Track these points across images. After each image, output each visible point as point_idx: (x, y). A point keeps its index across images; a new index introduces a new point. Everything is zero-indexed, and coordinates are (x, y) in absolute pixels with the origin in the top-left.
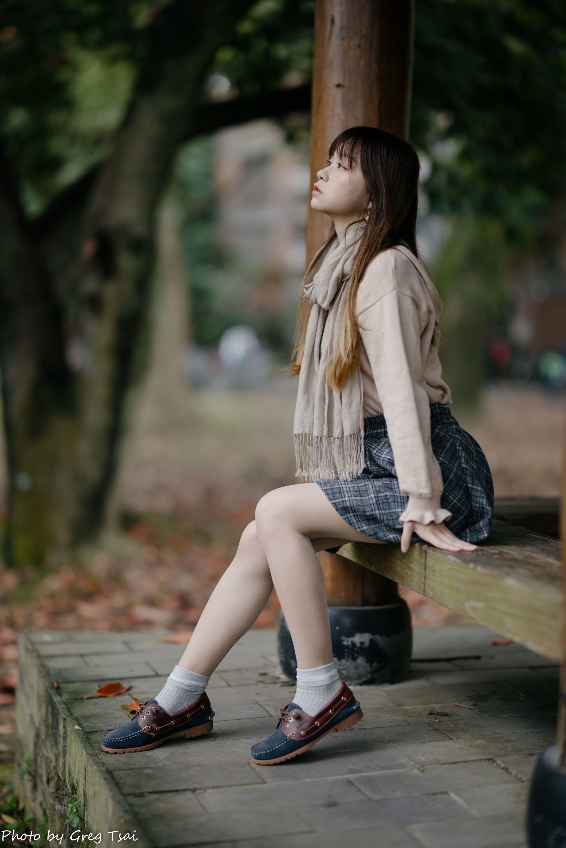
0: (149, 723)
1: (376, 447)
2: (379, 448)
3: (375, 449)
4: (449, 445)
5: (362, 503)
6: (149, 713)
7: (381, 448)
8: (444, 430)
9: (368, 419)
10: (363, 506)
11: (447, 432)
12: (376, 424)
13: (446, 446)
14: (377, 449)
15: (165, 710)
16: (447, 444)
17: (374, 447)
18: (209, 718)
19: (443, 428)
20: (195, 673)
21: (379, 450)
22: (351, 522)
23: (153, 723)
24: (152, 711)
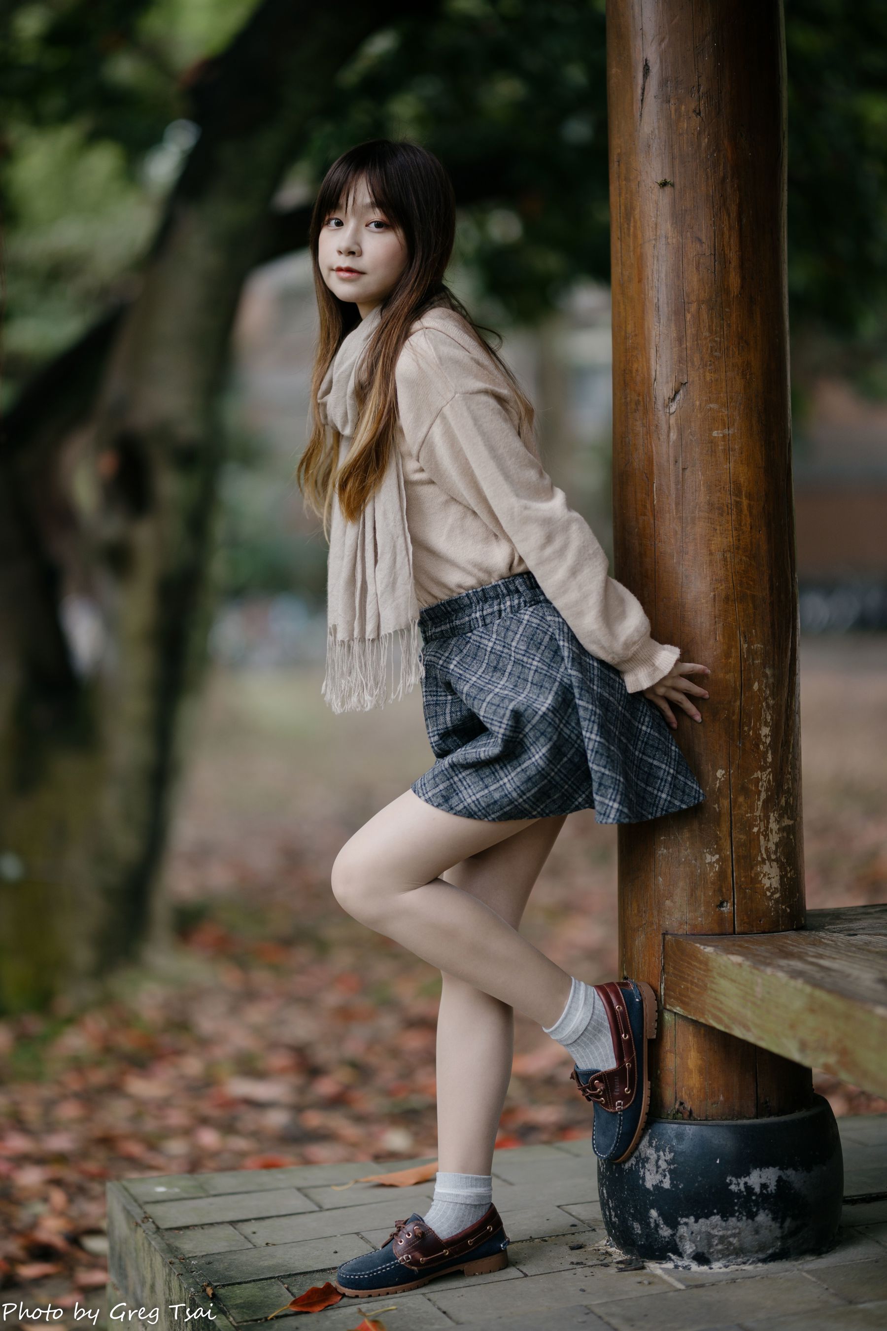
0: (409, 1250)
1: (443, 655)
2: (446, 654)
3: (440, 659)
4: (548, 639)
6: (409, 1235)
7: (450, 654)
8: (538, 615)
9: (425, 611)
11: (542, 617)
12: (437, 617)
13: (542, 640)
14: (443, 658)
15: (434, 1232)
16: (544, 638)
17: (439, 655)
18: (502, 1246)
19: (535, 612)
20: (470, 1175)
21: (447, 657)
23: (416, 1251)
24: (414, 1232)
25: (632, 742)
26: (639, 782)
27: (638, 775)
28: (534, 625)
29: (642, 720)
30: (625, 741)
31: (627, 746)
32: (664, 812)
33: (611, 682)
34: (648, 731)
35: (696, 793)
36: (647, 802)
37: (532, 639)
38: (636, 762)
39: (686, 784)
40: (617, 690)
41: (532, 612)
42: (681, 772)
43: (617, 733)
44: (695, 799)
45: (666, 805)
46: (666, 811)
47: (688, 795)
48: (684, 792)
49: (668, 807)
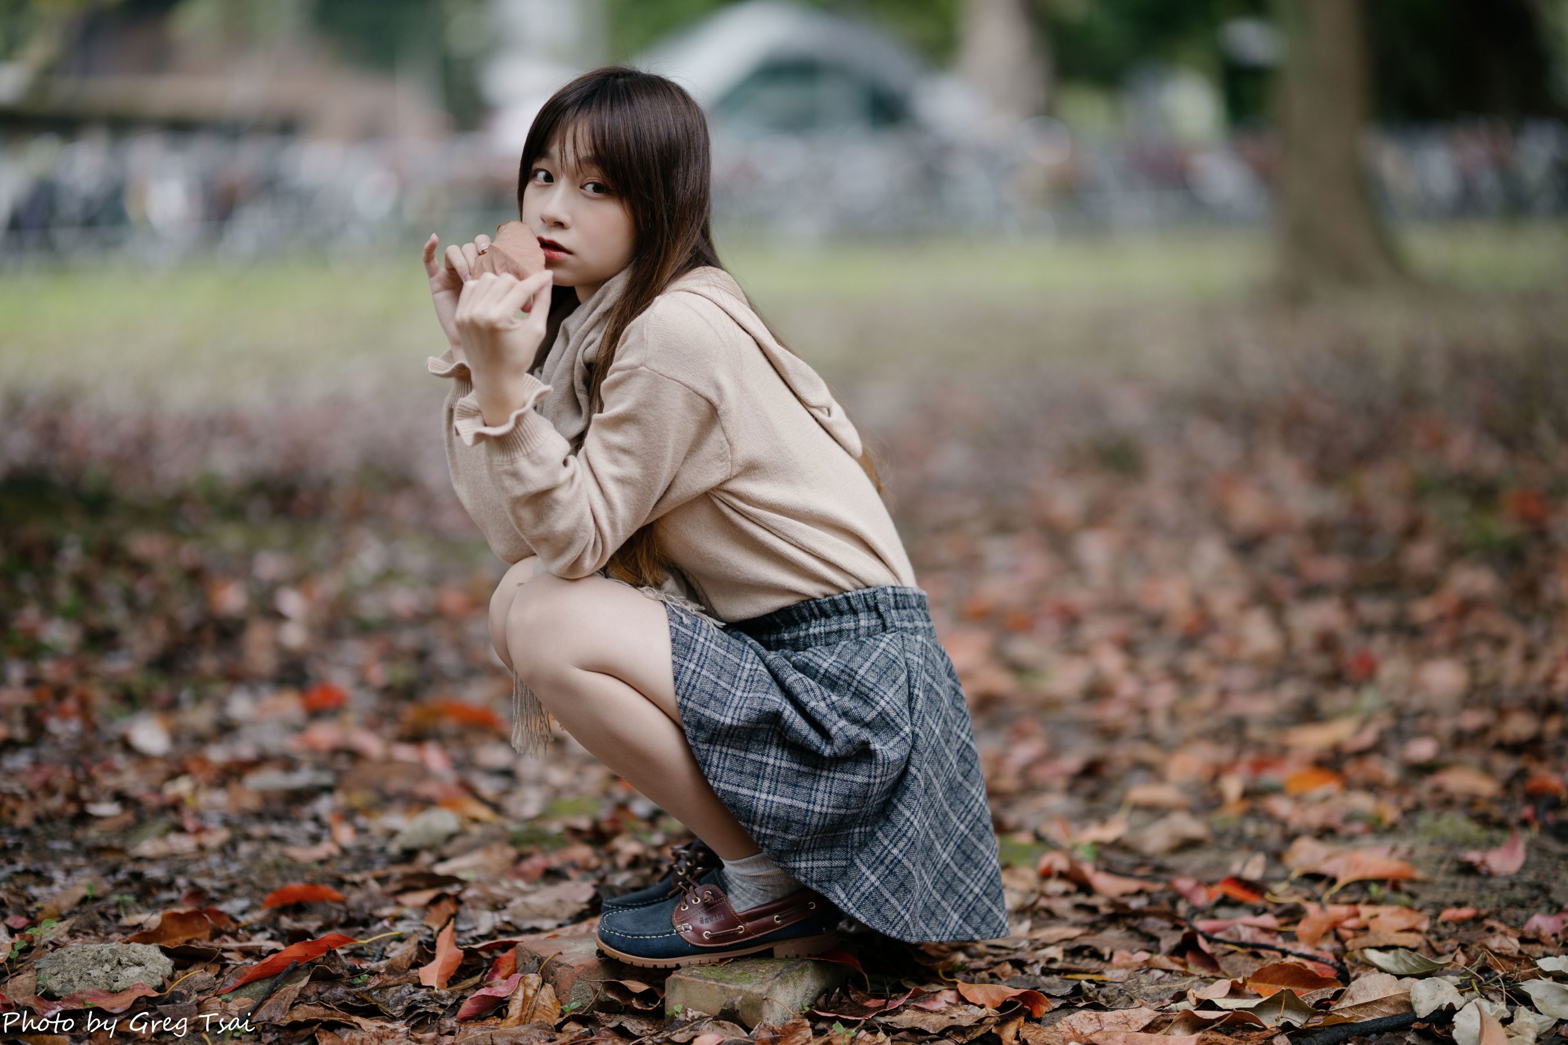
5: (723, 662)
10: (722, 668)
19: (895, 641)
22: (680, 678)
25: (942, 841)
26: (934, 892)
27: (936, 884)
28: (890, 656)
29: (963, 816)
30: (932, 836)
31: (933, 843)
32: (952, 938)
33: (943, 760)
34: (966, 832)
35: (999, 925)
36: (937, 919)
37: (885, 673)
38: (939, 866)
39: (990, 910)
40: (945, 770)
41: (891, 640)
42: (990, 894)
43: (927, 824)
44: (994, 932)
45: (956, 929)
46: (954, 937)
47: (988, 925)
48: (983, 919)
49: (957, 933)
